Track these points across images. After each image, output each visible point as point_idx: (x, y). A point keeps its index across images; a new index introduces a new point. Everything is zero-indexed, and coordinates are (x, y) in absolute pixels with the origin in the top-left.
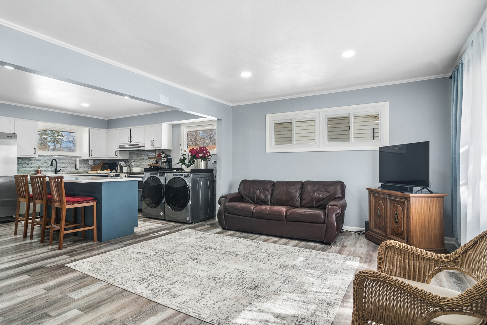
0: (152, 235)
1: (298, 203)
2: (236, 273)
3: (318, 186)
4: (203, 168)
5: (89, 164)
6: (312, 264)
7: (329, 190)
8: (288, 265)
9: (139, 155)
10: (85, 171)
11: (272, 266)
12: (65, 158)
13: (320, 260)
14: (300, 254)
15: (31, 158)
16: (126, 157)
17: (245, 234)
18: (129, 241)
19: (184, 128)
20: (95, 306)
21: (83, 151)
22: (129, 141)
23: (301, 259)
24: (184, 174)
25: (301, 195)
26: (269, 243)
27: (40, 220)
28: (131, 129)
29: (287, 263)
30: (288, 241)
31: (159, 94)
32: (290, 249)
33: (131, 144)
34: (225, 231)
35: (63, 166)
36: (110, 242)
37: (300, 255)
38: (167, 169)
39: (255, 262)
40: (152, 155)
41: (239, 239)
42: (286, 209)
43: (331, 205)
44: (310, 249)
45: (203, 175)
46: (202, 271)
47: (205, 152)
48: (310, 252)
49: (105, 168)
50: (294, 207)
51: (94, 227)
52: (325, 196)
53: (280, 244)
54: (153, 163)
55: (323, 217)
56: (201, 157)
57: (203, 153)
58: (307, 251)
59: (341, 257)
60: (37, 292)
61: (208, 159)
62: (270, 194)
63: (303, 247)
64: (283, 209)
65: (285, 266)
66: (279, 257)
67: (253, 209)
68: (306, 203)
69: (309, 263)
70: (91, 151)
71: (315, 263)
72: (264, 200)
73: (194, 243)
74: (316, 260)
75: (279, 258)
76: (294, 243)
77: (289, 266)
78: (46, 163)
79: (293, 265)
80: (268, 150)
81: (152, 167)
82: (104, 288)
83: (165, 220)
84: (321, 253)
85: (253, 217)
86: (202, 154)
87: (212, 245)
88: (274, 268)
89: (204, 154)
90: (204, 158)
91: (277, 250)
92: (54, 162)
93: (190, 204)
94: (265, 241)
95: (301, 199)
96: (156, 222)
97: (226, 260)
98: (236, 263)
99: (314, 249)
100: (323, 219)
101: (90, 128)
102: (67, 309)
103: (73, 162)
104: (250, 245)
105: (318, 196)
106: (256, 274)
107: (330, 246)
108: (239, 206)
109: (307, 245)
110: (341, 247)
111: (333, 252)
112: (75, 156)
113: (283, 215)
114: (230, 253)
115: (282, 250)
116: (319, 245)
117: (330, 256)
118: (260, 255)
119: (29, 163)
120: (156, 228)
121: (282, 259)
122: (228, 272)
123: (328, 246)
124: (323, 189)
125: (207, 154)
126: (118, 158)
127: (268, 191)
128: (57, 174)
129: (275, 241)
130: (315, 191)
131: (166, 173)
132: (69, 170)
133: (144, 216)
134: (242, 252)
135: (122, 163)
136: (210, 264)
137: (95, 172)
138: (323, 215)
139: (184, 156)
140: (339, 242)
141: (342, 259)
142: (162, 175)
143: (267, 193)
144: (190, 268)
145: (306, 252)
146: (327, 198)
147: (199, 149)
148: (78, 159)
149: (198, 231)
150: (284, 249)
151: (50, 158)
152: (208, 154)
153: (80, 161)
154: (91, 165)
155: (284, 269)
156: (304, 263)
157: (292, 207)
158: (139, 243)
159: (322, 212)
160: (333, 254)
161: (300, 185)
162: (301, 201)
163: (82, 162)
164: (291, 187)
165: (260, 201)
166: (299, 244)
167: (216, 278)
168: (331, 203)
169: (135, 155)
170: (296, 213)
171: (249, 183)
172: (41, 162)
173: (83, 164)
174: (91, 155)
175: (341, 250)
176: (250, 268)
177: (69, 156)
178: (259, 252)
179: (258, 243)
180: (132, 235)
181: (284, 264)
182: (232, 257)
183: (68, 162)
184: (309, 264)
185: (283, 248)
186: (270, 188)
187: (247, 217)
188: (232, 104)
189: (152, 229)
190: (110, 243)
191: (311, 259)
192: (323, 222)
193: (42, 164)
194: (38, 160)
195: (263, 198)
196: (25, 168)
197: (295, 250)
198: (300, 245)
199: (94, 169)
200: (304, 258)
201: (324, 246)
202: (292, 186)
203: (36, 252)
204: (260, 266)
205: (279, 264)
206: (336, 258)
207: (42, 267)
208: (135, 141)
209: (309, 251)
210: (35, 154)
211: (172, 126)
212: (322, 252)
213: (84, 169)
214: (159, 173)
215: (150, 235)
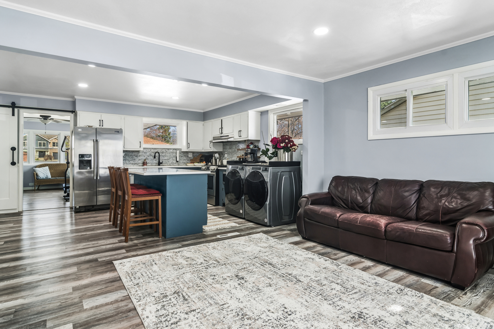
0: (219, 236)
1: (413, 214)
2: (279, 314)
3: (447, 190)
4: (287, 161)
5: (188, 157)
6: (413, 324)
7: (468, 196)
8: (368, 316)
9: (231, 147)
10: (185, 163)
11: (340, 311)
12: (167, 150)
13: (433, 318)
14: (399, 297)
15: (139, 151)
16: (220, 149)
17: (329, 250)
18: (191, 241)
19: (272, 115)
20: (92, 324)
21: (182, 144)
22: (221, 132)
23: (397, 308)
24: (262, 167)
25: (418, 201)
26: (355, 269)
27: (133, 209)
28: (222, 120)
29: (367, 312)
30: (388, 271)
31: (221, 74)
32: (385, 286)
33: (222, 135)
34: (305, 241)
35: (166, 158)
36: (173, 239)
37: (397, 300)
38: (251, 161)
39: (318, 299)
40: (242, 146)
41: (316, 257)
42: (387, 222)
43: (465, 223)
44: (420, 292)
45: (287, 169)
46: (237, 299)
47: (287, 141)
48: (419, 297)
49: (202, 160)
50: (406, 219)
51: (160, 222)
52: (460, 207)
53: (373, 274)
54: (243, 155)
55: (449, 241)
56: (283, 148)
57: (285, 142)
58: (413, 293)
59: (479, 320)
60: (65, 290)
61: (293, 149)
62: (370, 197)
63: (409, 286)
64: (382, 221)
65: (362, 318)
66: (360, 297)
67: (339, 217)
68: (426, 215)
69: (409, 320)
70: (189, 143)
71: (420, 323)
72: (361, 205)
73: (255, 255)
74: (423, 318)
75: (359, 299)
76: (396, 276)
77: (368, 319)
78: (151, 155)
79: (378, 317)
80: (371, 136)
81: (241, 160)
82: (120, 300)
83: (244, 219)
84: (440, 304)
85: (338, 228)
86: (284, 144)
87: (275, 261)
88: (342, 317)
89: (286, 144)
90: (287, 149)
91: (363, 284)
92: (157, 154)
93: (268, 203)
94: (352, 264)
95: (418, 208)
96: (234, 221)
97: (279, 287)
98: (289, 294)
99: (428, 292)
100: (449, 245)
101: (187, 121)
102: (65, 321)
103: (174, 154)
104: (325, 268)
105: (446, 205)
106: (306, 322)
107: (463, 293)
108: (321, 211)
109: (418, 283)
110: (485, 297)
111: (464, 306)
112: (176, 149)
113: (380, 231)
114: (290, 276)
115: (371, 285)
116: (441, 287)
117: (457, 314)
118: (332, 287)
119: (137, 156)
120: (229, 229)
121: (362, 302)
122: (270, 308)
123: (459, 292)
124: (456, 195)
125: (290, 144)
126: (212, 151)
127: (368, 192)
128: (160, 165)
129: (367, 266)
130: (442, 196)
131: (246, 166)
132: (170, 162)
133: (227, 213)
134: (308, 278)
135: (217, 155)
136: (255, 289)
137: (192, 164)
138: (449, 238)
139: (267, 147)
140: (484, 287)
141: (480, 325)
142: (242, 169)
143: (367, 195)
144: (225, 291)
145: (411, 296)
146: (463, 210)
147: (280, 138)
148: (178, 152)
149: (272, 237)
150: (376, 283)
151: (155, 150)
152: (292, 144)
153: (180, 153)
154: (190, 158)
155: (358, 323)
156: (399, 318)
157: (399, 219)
158: (197, 246)
159: (448, 233)
160: (464, 309)
161: (417, 186)
162: (418, 210)
163: (182, 155)
164: (403, 189)
165: (356, 206)
166: (405, 278)
167: (247, 316)
168: (467, 220)
169: (228, 147)
170: (403, 229)
171: (343, 181)
172: (147, 154)
173: (183, 156)
174: (189, 148)
175: (484, 305)
176: (304, 309)
177: (171, 149)
178: (332, 282)
179: (340, 267)
180: (200, 234)
181: (362, 313)
182: (290, 284)
183: (170, 154)
184: (407, 323)
185: (374, 281)
186: (371, 189)
187: (331, 227)
188: (323, 80)
189: (224, 229)
190: (172, 241)
191: (414, 313)
192: (450, 249)
193: (148, 156)
194: (145, 153)
195: (361, 201)
196: (135, 160)
197: (394, 289)
198: (405, 281)
199: (192, 161)
200: (403, 308)
201: (450, 289)
202: (404, 187)
203: (107, 242)
204: (321, 309)
205: (354, 311)
206: (467, 321)
207: (96, 260)
208: (225, 132)
209: (418, 295)
210: (140, 147)
211: (260, 113)
212: (442, 303)
213: (184, 162)
214: (239, 166)
215: (216, 236)
